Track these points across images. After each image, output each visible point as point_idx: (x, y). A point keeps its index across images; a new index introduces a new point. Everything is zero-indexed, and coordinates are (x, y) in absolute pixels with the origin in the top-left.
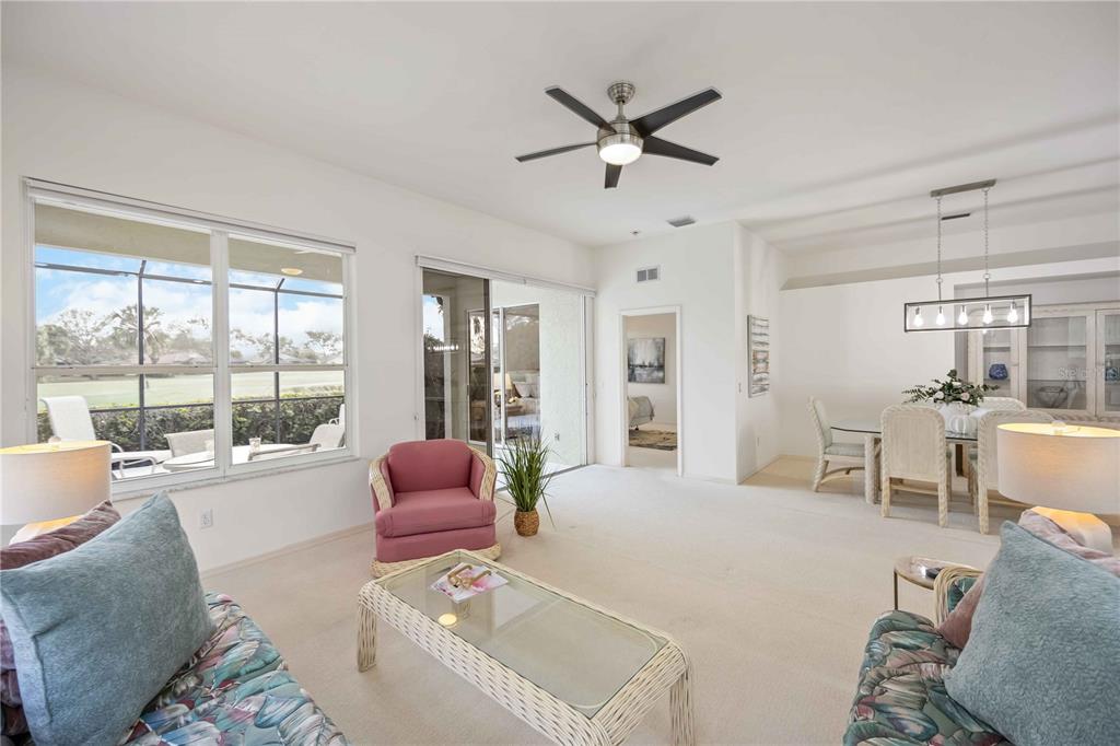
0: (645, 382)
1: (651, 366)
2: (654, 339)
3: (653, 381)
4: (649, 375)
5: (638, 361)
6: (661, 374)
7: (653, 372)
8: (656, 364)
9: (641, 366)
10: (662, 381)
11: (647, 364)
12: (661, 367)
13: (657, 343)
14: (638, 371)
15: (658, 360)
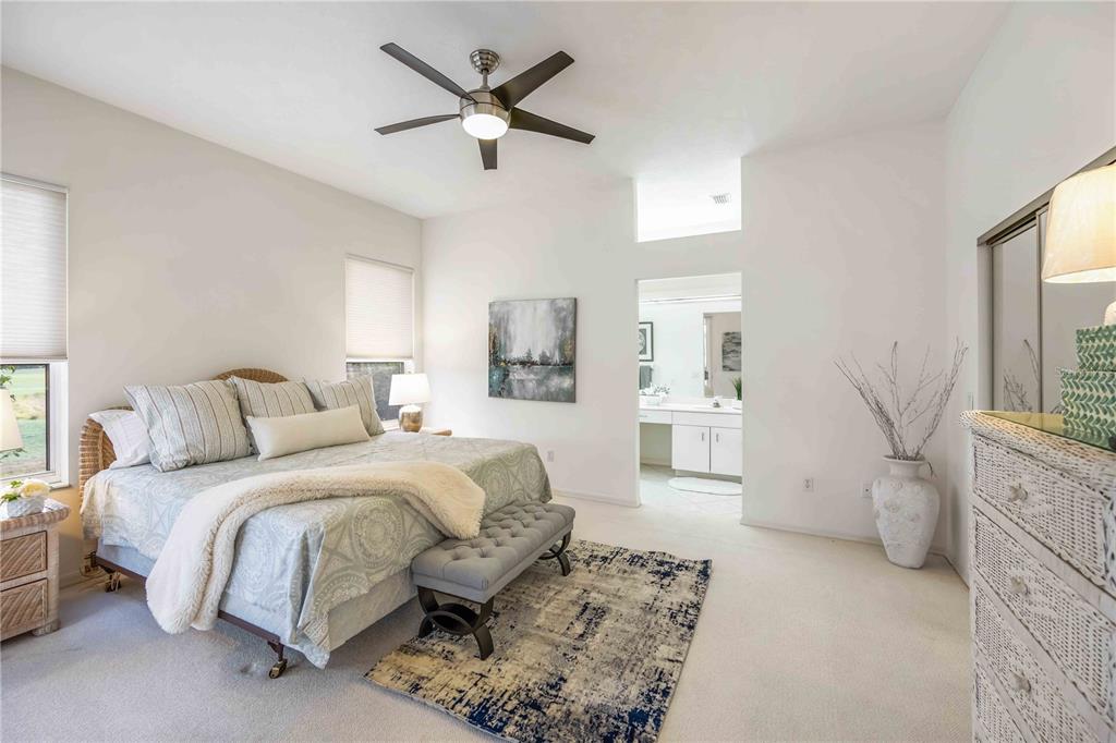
0: (533, 399)
1: (545, 362)
2: (553, 301)
3: (551, 397)
4: (540, 383)
5: (517, 353)
6: (567, 383)
7: (547, 377)
8: (557, 358)
9: (523, 363)
10: (570, 397)
11: (536, 358)
12: (568, 366)
13: (558, 311)
14: (517, 374)
15: (561, 348)
